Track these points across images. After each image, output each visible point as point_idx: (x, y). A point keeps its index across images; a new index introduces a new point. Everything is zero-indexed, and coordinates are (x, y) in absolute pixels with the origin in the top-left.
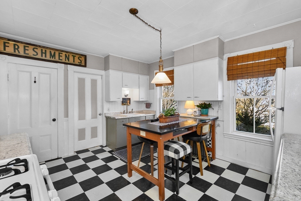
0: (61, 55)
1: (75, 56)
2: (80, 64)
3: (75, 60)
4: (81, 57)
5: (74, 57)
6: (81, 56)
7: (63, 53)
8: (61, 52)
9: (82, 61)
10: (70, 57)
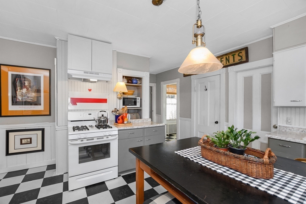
0: (222, 60)
1: (235, 54)
2: (240, 61)
3: (235, 58)
4: (241, 53)
5: (233, 56)
6: (241, 51)
7: (223, 57)
8: (222, 56)
9: (243, 57)
10: (230, 58)
